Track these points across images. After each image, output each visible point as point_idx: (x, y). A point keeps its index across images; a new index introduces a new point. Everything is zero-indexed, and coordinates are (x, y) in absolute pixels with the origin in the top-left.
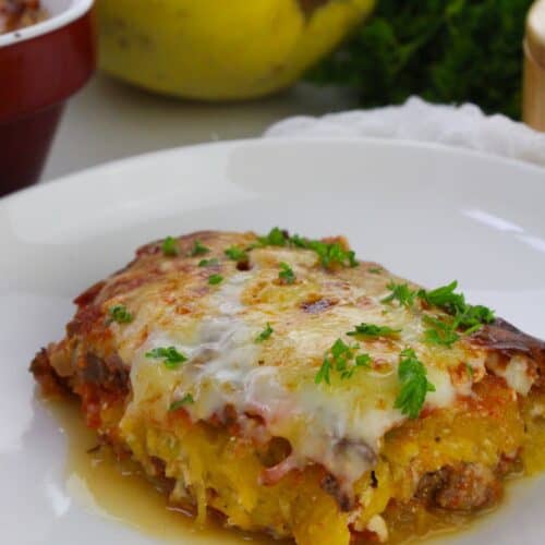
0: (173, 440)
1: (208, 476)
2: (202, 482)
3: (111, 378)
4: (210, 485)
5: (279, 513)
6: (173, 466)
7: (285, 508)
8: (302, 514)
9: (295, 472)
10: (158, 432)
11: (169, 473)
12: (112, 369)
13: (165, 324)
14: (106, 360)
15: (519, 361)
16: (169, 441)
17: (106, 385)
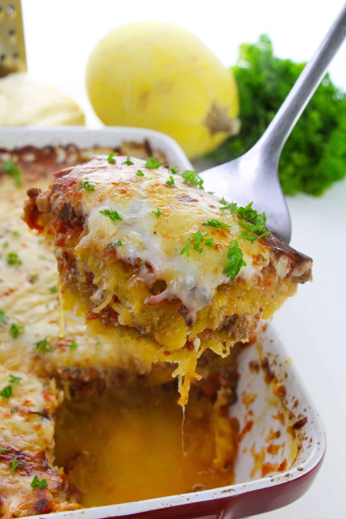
0: (102, 264)
1: (116, 289)
2: (113, 291)
3: (75, 220)
4: (116, 293)
5: (151, 320)
6: (99, 278)
7: (156, 319)
8: (164, 323)
9: (165, 301)
10: (95, 258)
11: (95, 281)
12: (77, 215)
13: (112, 197)
14: (75, 210)
15: (284, 259)
16: (99, 265)
17: (72, 222)
